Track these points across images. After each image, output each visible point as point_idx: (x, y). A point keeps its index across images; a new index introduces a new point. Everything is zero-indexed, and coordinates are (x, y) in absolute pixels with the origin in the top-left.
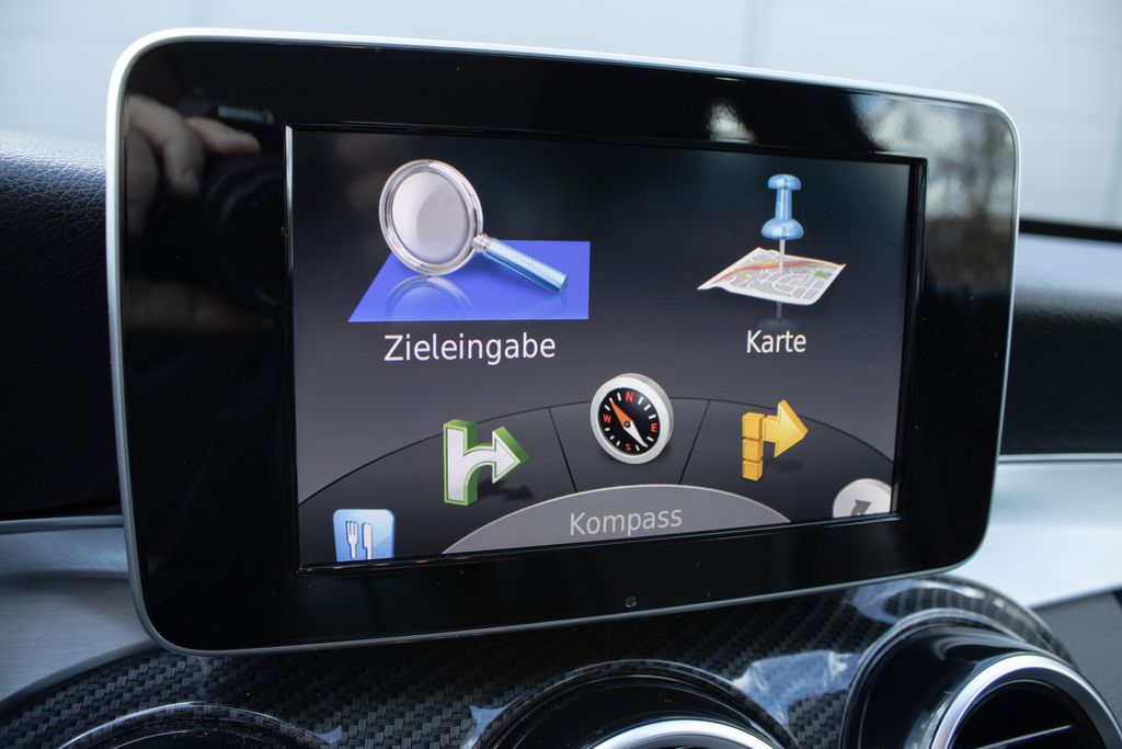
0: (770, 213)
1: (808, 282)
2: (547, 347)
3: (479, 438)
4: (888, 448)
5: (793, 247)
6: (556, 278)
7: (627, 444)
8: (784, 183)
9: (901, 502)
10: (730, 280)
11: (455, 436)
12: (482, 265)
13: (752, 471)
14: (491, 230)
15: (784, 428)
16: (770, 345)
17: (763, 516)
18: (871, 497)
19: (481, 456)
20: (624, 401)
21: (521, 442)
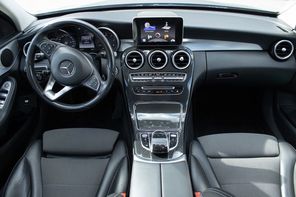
0: (166, 24)
1: (169, 28)
2: (153, 31)
3: (150, 36)
4: (175, 38)
5: (167, 26)
6: (153, 28)
7: (158, 37)
8: (167, 23)
9: (176, 41)
10: (163, 28)
11: (149, 36)
12: (150, 27)
13: (165, 38)
15: (167, 36)
16: (166, 31)
17: (166, 41)
18: (173, 40)
19: (150, 37)
20: (158, 34)
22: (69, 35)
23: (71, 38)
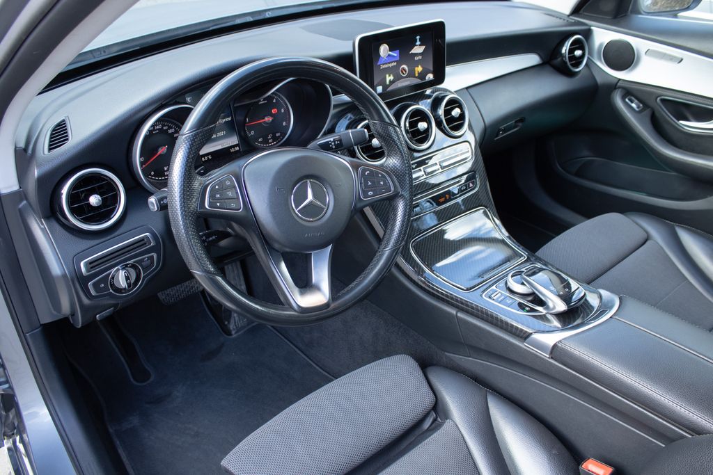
0: (416, 41)
1: (421, 49)
2: (395, 63)
3: (389, 76)
4: (432, 69)
5: (420, 45)
6: (396, 55)
7: (404, 74)
8: (418, 37)
9: (434, 77)
10: (413, 51)
11: (387, 76)
12: (389, 55)
13: (417, 75)
14: (390, 51)
15: (419, 69)
16: (418, 59)
17: (419, 81)
18: (430, 76)
20: (404, 69)
21: (394, 76)
22: (163, 126)
23: (170, 131)
